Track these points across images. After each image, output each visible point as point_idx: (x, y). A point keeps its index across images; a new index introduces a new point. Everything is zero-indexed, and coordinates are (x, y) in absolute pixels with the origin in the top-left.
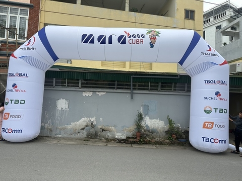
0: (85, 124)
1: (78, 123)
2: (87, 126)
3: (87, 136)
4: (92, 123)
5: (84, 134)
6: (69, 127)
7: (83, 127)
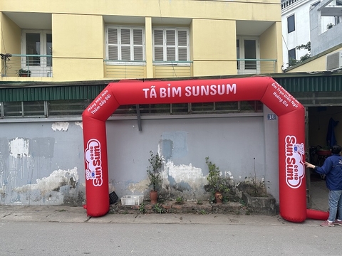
0: (60, 180)
1: (47, 180)
2: (63, 184)
3: (66, 201)
4: (71, 179)
5: (59, 198)
6: (33, 187)
7: (56, 187)
